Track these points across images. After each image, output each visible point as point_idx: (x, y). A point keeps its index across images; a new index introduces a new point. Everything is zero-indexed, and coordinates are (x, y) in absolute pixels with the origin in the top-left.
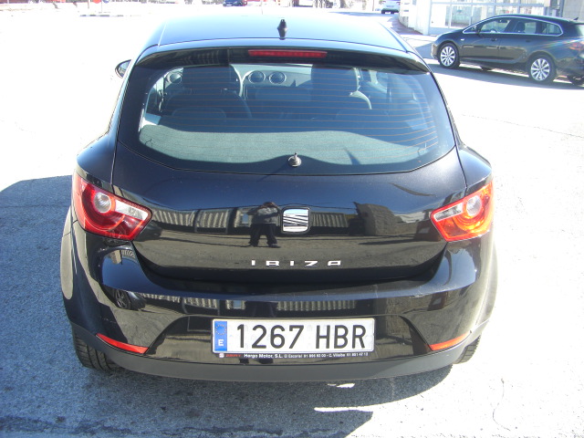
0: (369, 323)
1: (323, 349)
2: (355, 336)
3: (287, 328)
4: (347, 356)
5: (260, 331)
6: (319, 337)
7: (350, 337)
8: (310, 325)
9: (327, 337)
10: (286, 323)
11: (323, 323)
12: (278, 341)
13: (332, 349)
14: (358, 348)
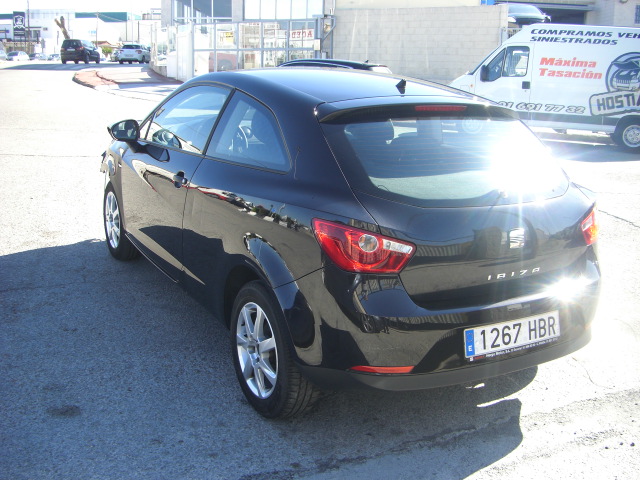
0: (556, 314)
1: (533, 340)
2: (549, 326)
3: (511, 327)
4: (547, 342)
5: (495, 333)
7: (547, 327)
8: (524, 321)
9: (535, 330)
10: (510, 324)
11: (532, 319)
12: (507, 339)
14: (552, 335)
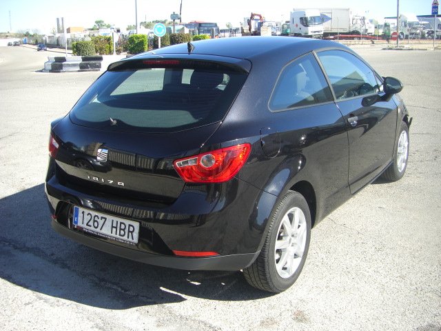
0: (136, 225)
1: (114, 234)
2: (129, 231)
3: (100, 218)
4: (124, 242)
5: (90, 217)
6: (113, 227)
7: (127, 230)
8: (110, 218)
9: (116, 228)
10: (100, 215)
11: (116, 219)
12: (96, 224)
13: (118, 236)
14: (130, 239)
